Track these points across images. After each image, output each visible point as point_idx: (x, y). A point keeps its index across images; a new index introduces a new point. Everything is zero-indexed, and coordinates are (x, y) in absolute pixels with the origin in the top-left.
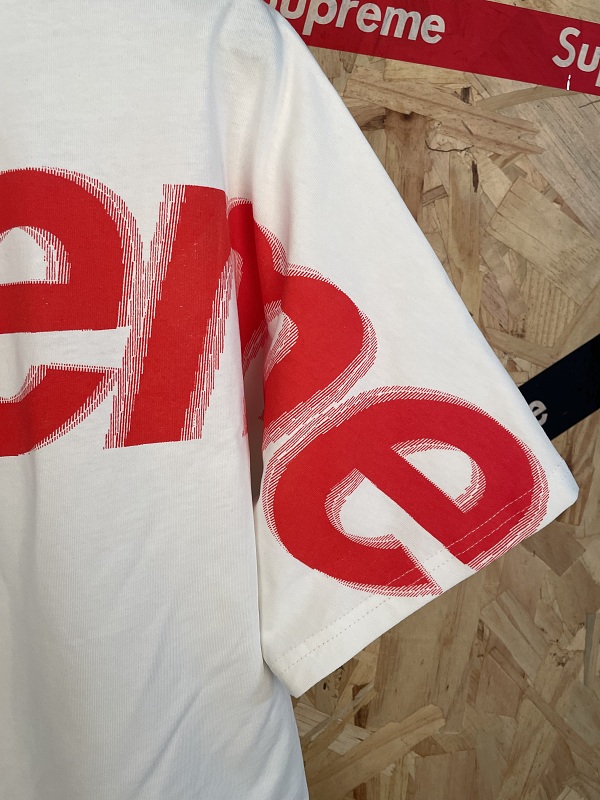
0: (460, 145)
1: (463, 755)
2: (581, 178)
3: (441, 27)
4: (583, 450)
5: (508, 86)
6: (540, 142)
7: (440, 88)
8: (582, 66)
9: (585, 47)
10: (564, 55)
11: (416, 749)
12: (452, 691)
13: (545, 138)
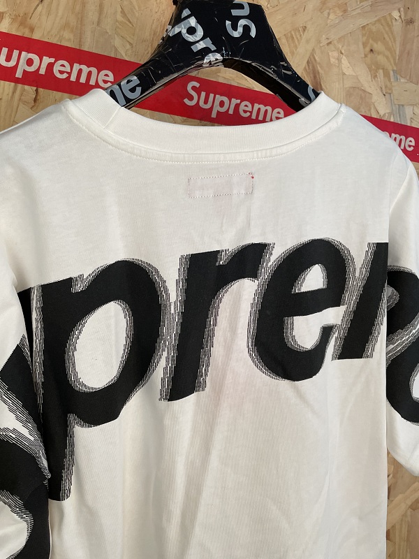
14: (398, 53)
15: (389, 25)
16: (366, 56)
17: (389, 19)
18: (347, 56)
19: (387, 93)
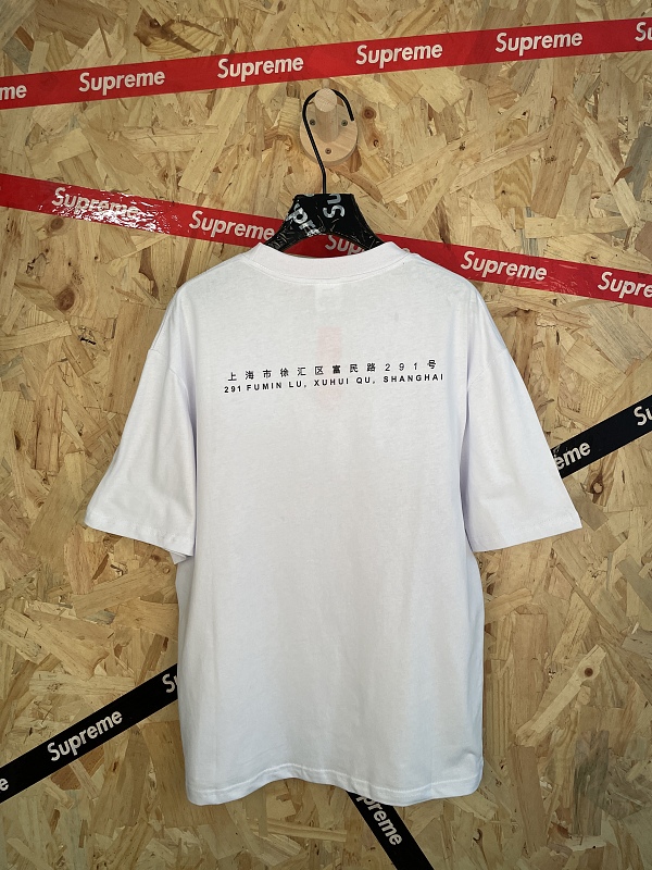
0: (551, 324)
1: (541, 617)
2: (610, 340)
3: (545, 273)
4: (608, 468)
5: (576, 298)
6: (590, 324)
7: (543, 299)
8: (612, 289)
9: (614, 281)
10: (604, 284)
11: (516, 610)
12: (536, 583)
13: (593, 321)
14: (533, 191)
15: (525, 166)
16: (497, 197)
17: (526, 160)
18: (476, 199)
19: (518, 228)
